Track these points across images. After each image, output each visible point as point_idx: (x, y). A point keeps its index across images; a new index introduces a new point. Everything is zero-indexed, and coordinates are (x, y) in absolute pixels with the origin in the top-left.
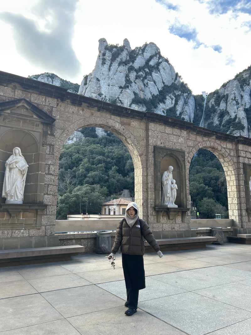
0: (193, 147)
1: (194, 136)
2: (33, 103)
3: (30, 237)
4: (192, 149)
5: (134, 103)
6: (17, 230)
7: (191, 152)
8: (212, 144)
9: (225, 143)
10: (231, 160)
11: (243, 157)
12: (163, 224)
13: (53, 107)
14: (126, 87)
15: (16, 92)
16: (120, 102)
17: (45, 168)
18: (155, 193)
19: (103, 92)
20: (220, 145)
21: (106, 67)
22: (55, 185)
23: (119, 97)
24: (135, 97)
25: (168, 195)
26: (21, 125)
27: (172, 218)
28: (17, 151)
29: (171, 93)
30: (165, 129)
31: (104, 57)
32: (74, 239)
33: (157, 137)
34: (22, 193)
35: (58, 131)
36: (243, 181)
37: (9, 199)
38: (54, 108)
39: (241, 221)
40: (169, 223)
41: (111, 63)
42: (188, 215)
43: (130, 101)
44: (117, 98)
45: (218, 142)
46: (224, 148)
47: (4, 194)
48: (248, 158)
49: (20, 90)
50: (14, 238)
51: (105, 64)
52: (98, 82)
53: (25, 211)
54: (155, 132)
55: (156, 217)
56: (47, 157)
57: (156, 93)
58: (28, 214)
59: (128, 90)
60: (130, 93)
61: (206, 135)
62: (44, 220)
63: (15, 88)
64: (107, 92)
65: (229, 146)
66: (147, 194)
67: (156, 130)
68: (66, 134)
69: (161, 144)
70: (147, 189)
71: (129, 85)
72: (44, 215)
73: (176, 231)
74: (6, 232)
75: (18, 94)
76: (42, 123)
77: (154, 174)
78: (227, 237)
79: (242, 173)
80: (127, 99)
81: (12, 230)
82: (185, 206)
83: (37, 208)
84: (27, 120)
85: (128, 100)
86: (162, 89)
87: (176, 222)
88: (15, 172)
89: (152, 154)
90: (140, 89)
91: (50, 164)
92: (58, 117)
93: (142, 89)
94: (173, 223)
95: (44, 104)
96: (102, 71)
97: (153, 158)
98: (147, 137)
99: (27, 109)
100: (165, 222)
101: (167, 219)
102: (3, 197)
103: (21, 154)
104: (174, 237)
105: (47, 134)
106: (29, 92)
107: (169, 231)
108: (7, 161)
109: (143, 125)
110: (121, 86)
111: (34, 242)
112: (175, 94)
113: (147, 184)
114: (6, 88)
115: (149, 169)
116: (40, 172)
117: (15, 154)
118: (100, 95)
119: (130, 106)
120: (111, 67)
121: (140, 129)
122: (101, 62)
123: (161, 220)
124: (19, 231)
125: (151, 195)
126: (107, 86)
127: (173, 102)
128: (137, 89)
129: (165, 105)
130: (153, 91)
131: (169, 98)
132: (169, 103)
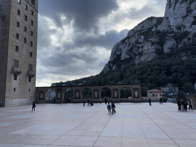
5: (193, 25)
14: (187, 16)
15: (58, 88)
16: (183, 26)
19: (171, 24)
20: (89, 87)
21: (172, 9)
23: (182, 23)
24: (195, 20)
31: (170, 3)
34: (60, 97)
38: (62, 88)
41: (175, 5)
44: (181, 25)
51: (171, 7)
52: (167, 19)
59: (188, 18)
60: (190, 19)
64: (174, 23)
71: (189, 14)
85: (189, 24)
96: (170, 12)
103: (60, 93)
105: (62, 91)
107: (77, 101)
110: (183, 17)
118: (170, 26)
119: (191, 27)
120: (175, 7)
122: (168, 7)
126: (174, 20)
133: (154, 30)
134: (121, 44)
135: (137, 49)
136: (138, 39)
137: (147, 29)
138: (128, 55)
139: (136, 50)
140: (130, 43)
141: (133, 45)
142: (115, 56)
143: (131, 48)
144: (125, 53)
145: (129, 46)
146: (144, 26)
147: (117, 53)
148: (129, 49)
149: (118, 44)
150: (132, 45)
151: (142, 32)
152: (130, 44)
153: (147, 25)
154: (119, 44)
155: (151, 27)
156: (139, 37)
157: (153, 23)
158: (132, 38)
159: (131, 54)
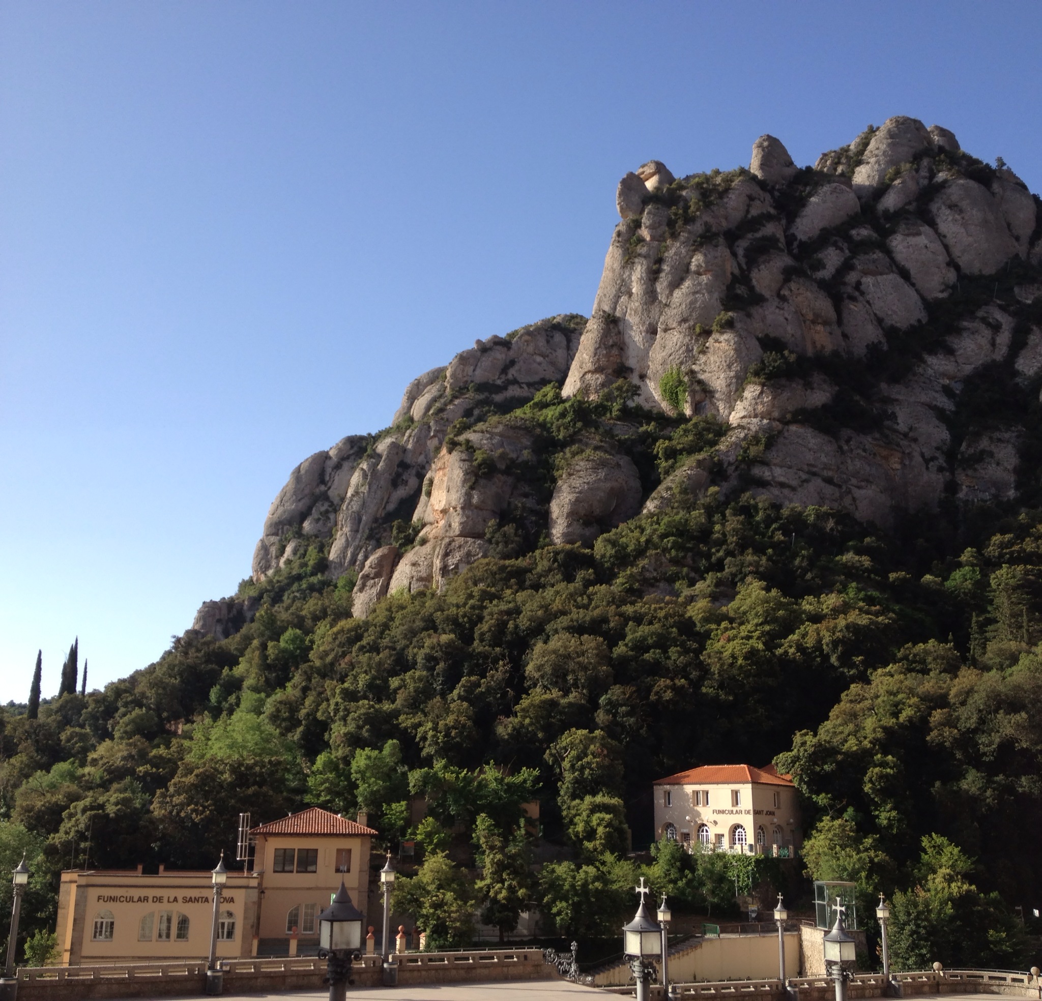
14: (723, 325)
16: (696, 387)
19: (632, 363)
21: (641, 267)
23: (694, 367)
29: (987, 303)
31: (637, 233)
41: (664, 249)
44: (686, 374)
52: (611, 326)
57: (907, 315)
59: (727, 336)
80: (727, 371)
86: (944, 295)
90: (810, 316)
93: (817, 316)
112: (1018, 301)
118: (622, 372)
120: (663, 264)
122: (622, 254)
127: (999, 340)
128: (786, 319)
129: (952, 359)
130: (890, 313)
131: (975, 324)
132: (973, 346)
143: (402, 501)
144: (361, 535)
147: (309, 527)
151: (499, 398)
158: (420, 431)
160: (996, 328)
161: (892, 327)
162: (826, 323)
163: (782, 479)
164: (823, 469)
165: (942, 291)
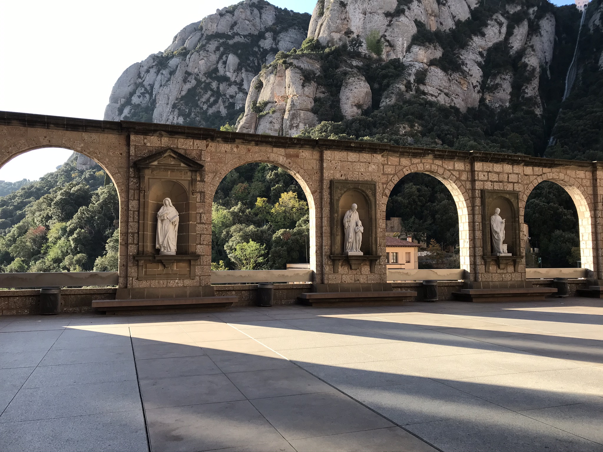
0: (394, 175)
1: (397, 159)
2: (180, 149)
3: (185, 287)
4: (392, 178)
5: (415, 44)
6: (172, 280)
7: (390, 182)
8: (427, 167)
9: (451, 163)
10: (462, 187)
11: (482, 181)
12: (342, 275)
13: (201, 150)
14: (399, 12)
15: (163, 140)
16: (387, 44)
17: (196, 217)
18: (331, 238)
19: (353, 29)
20: (442, 167)
22: (209, 234)
23: (386, 34)
24: (418, 31)
25: (350, 240)
26: (169, 175)
27: (356, 268)
28: (167, 203)
29: (497, 12)
30: (347, 156)
32: (233, 290)
33: (336, 168)
34: (175, 243)
35: (210, 175)
36: (480, 216)
37: (162, 250)
38: (203, 152)
39: (473, 272)
40: (351, 274)
42: (380, 264)
43: (407, 41)
44: (381, 37)
45: (439, 162)
46: (449, 170)
47: (157, 246)
48: (491, 181)
49: (166, 137)
50: (170, 287)
52: (343, 8)
53: (179, 261)
54: (332, 161)
55: (332, 267)
56: (197, 206)
57: (464, 15)
58: (182, 264)
59: (402, 18)
60: (408, 24)
61: (417, 156)
62: (198, 270)
63: (161, 136)
64: (361, 28)
65: (460, 165)
66: (322, 239)
67: (334, 160)
68: (218, 177)
69: (341, 176)
70: (322, 234)
71: (405, 8)
72: (198, 265)
73: (362, 284)
74: (161, 282)
75: (165, 141)
76: (190, 170)
77: (331, 215)
78: (452, 293)
79: (479, 205)
80: (403, 36)
81: (167, 280)
82: (374, 253)
83: (190, 258)
84: (175, 169)
85: (405, 39)
86: (477, 6)
87: (362, 273)
88: (166, 222)
89: (328, 191)
90: (430, 12)
91: (202, 213)
92: (209, 159)
93: (433, 12)
94: (356, 274)
95: (192, 148)
97: (329, 196)
98: (322, 169)
99: (174, 158)
100: (345, 273)
101: (348, 269)
102: (156, 248)
103: (171, 204)
104: (357, 290)
105: (196, 180)
106: (176, 138)
107: (351, 283)
108: (158, 213)
109: (316, 155)
110: (388, 12)
111: (188, 293)
112: (508, 12)
113: (322, 227)
114: (152, 137)
115: (324, 209)
116: (191, 222)
117: (166, 205)
118: (349, 32)
119: (408, 50)
121: (313, 160)
123: (339, 271)
124: (174, 281)
125: (326, 241)
126: (362, 15)
127: (502, 31)
128: (421, 12)
129: (484, 39)
130: (458, 13)
131: (493, 22)
132: (492, 33)
133: (267, 43)
134: (153, 71)
135: (212, 99)
136: (218, 62)
137: (245, 36)
138: (179, 116)
139: (208, 100)
140: (189, 70)
141: (199, 82)
142: (126, 111)
143: (189, 90)
144: (170, 106)
145: (185, 81)
146: (235, 23)
147: (135, 100)
148: (183, 93)
149: (138, 66)
150: (196, 79)
151: (231, 42)
152: (188, 74)
153: (247, 22)
154: (145, 68)
155: (256, 33)
156: (221, 58)
157: (264, 22)
158: (195, 56)
159: (190, 114)
160: (501, 24)
161: (459, 20)
162: (435, 16)
163: (431, 92)
164: (444, 88)
165: (476, 4)
